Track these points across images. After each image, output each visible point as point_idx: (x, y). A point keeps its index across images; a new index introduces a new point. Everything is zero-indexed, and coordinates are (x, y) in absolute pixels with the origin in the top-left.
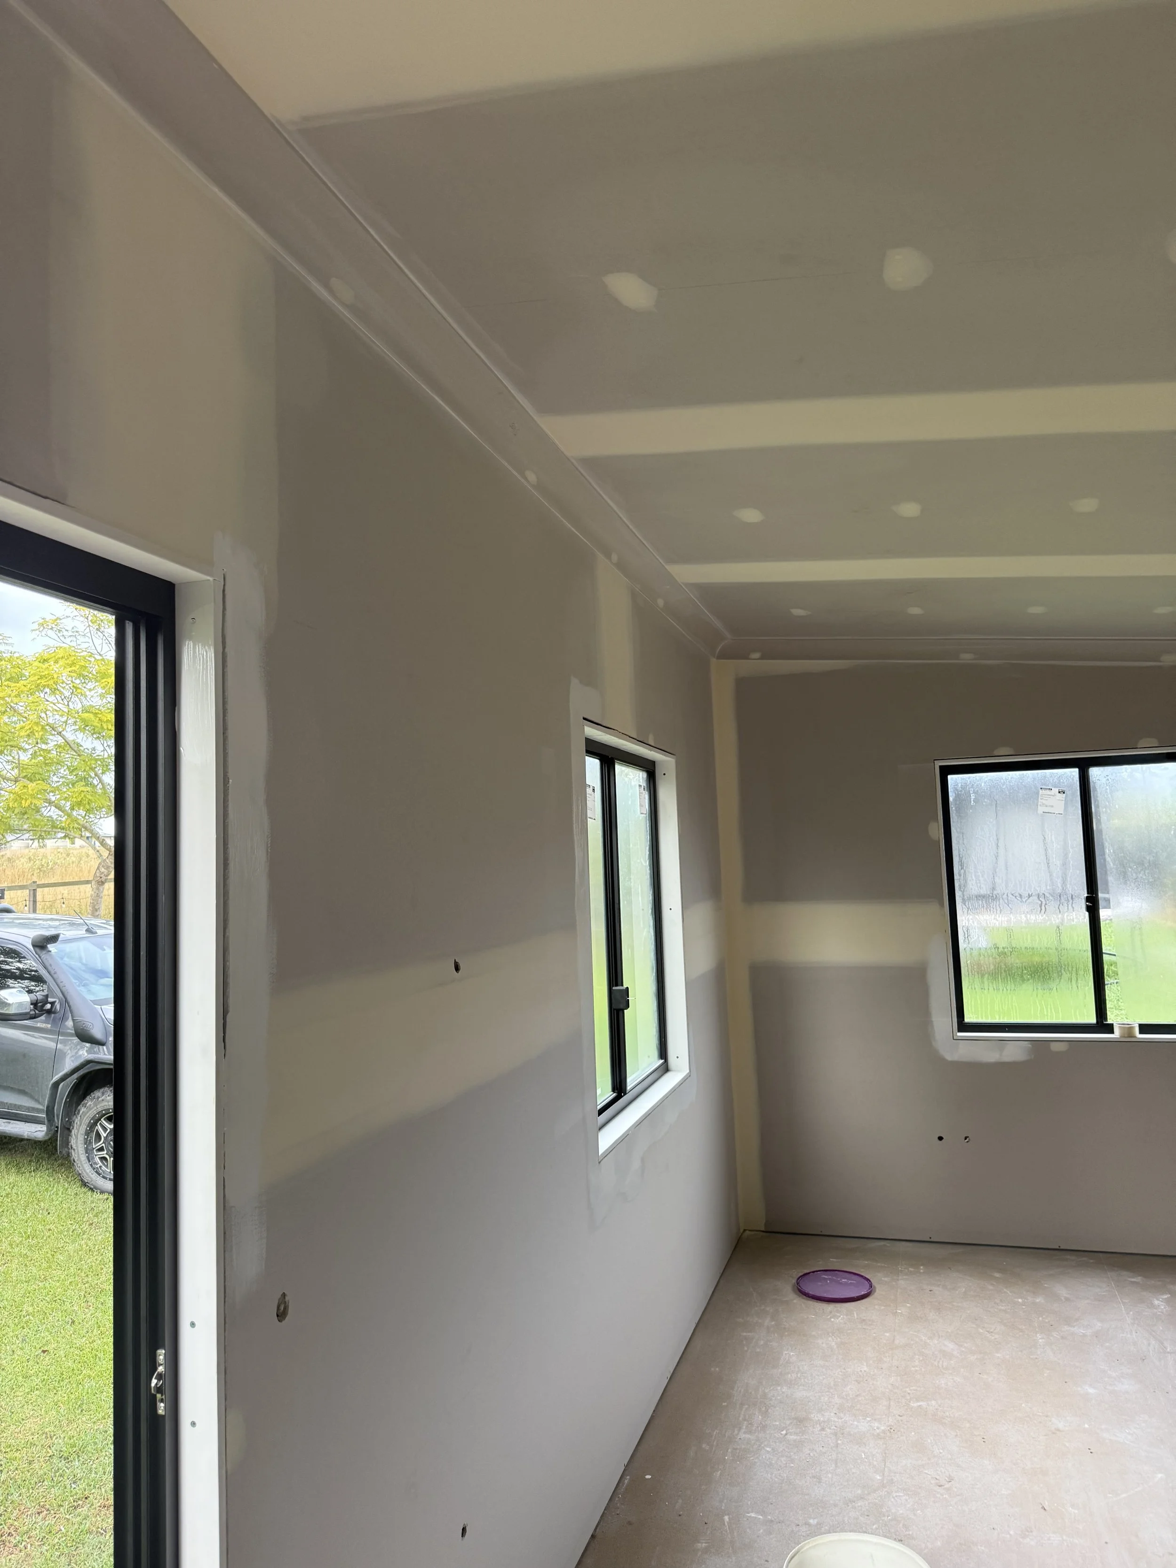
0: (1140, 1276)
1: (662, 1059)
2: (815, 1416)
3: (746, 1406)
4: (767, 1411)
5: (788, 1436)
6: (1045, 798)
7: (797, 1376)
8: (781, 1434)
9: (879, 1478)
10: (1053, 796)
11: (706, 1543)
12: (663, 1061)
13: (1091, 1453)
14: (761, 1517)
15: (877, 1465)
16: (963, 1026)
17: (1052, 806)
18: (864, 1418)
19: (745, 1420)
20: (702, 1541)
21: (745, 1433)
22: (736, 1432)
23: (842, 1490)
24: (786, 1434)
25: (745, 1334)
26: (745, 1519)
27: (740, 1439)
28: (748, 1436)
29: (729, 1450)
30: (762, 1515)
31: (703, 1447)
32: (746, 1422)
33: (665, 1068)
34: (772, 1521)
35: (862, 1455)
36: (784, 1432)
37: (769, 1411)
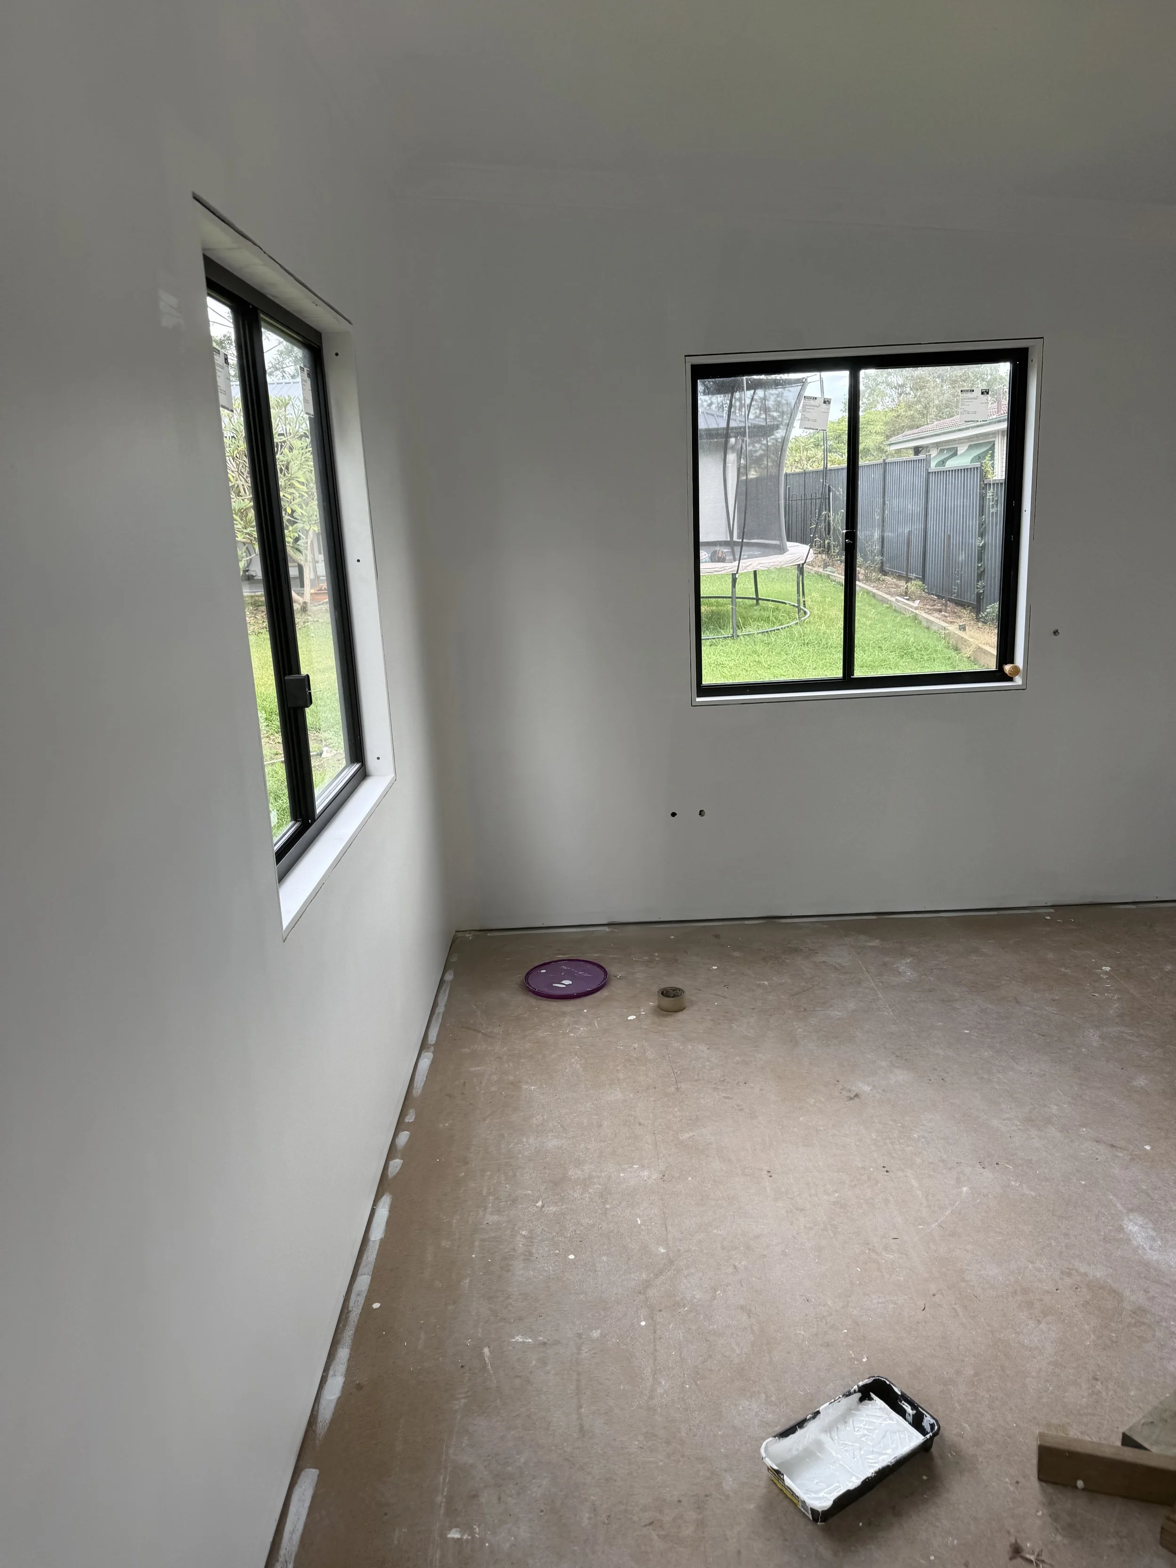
0: (877, 939)
1: (358, 762)
2: (573, 1173)
3: (489, 1173)
4: (515, 1175)
5: (546, 1209)
6: (808, 410)
7: (544, 1119)
8: (537, 1207)
9: (663, 1251)
10: (817, 407)
11: (464, 1398)
12: (360, 764)
13: (887, 1171)
14: (530, 1340)
15: (657, 1233)
16: (705, 691)
17: (815, 421)
18: (631, 1165)
19: (489, 1194)
20: (460, 1396)
21: (492, 1213)
22: (481, 1213)
23: (624, 1277)
24: (543, 1206)
25: (473, 1069)
26: (511, 1348)
27: (487, 1223)
28: (496, 1218)
29: (477, 1243)
30: (530, 1338)
31: (443, 1244)
32: (491, 1198)
33: (362, 775)
34: (545, 1344)
35: (637, 1221)
36: (540, 1204)
37: (518, 1174)
